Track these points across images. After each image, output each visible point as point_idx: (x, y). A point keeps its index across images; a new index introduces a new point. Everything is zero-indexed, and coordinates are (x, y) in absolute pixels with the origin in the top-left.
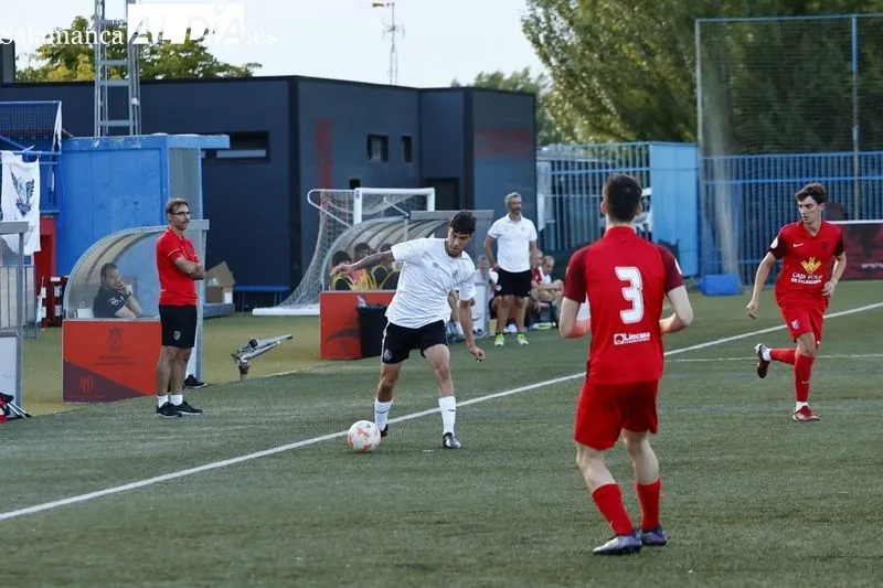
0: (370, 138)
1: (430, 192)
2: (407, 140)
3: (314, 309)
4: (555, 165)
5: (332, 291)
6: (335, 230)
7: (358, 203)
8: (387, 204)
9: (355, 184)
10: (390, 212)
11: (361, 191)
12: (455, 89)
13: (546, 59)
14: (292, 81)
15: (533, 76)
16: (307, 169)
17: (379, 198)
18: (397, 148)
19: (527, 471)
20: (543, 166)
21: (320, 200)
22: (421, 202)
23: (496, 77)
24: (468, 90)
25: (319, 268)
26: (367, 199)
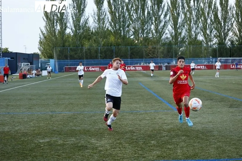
0: (24, 58)
1: (29, 63)
2: (27, 59)
3: (19, 74)
4: (41, 61)
5: (20, 73)
6: (20, 67)
7: (22, 64)
8: (25, 64)
9: (22, 63)
10: (25, 65)
11: (23, 63)
12: (31, 54)
13: (40, 51)
14: (16, 53)
15: (38, 53)
16: (18, 61)
17: (24, 64)
18: (26, 59)
19: (40, 90)
20: (40, 61)
21: (19, 64)
22: (28, 64)
23: (35, 53)
24: (33, 54)
25: (19, 70)
26: (23, 64)
